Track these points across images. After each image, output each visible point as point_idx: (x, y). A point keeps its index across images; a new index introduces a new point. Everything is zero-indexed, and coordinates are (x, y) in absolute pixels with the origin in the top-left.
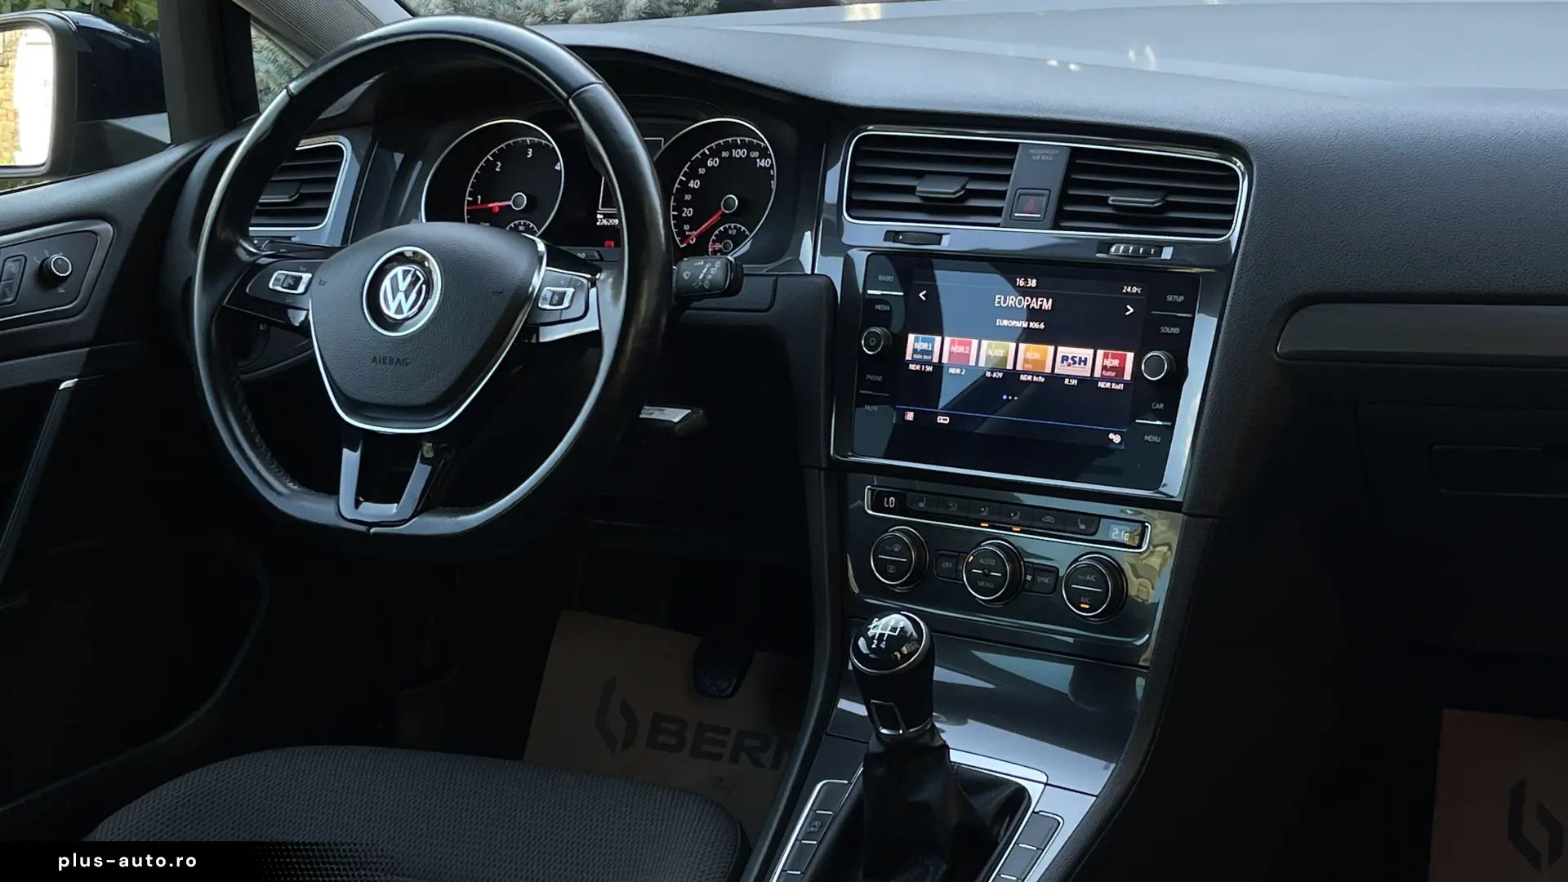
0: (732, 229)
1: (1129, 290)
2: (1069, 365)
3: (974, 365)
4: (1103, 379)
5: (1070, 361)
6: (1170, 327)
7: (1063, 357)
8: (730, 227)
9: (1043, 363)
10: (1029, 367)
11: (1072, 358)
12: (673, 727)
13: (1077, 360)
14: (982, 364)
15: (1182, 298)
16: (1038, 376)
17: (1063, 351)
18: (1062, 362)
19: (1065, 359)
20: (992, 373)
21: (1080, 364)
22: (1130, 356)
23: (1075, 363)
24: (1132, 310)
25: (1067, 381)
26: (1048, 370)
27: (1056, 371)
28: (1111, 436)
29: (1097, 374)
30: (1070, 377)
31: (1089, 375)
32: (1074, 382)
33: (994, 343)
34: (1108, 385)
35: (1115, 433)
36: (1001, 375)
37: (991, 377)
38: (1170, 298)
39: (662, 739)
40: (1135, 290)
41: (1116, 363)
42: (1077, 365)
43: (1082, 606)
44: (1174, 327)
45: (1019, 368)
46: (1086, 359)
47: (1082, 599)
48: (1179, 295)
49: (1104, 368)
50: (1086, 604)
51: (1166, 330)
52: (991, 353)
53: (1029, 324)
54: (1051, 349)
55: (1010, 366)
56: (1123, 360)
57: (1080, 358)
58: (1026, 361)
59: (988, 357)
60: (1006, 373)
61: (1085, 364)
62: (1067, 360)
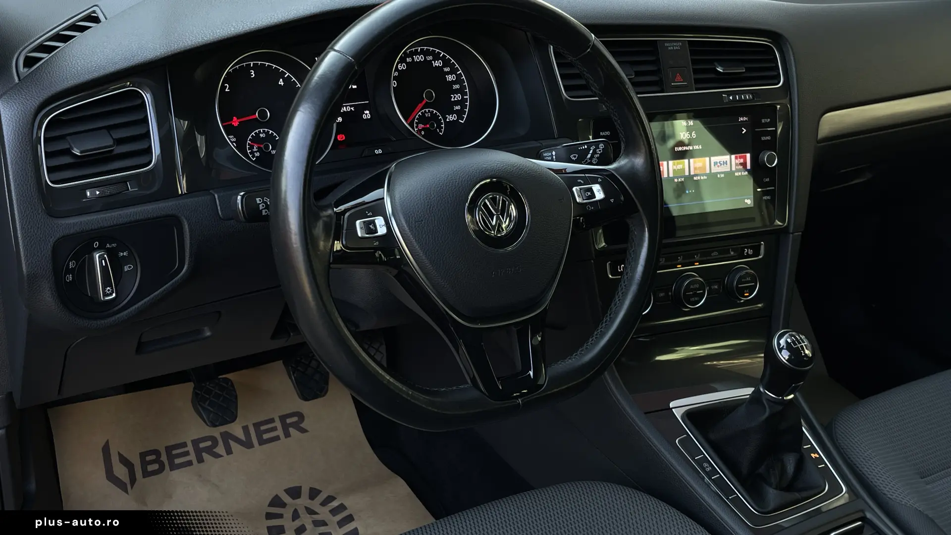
0: (427, 113)
1: (742, 120)
2: (718, 166)
3: (667, 176)
4: (737, 171)
5: (719, 164)
6: (766, 136)
7: (714, 162)
8: (425, 111)
9: (705, 168)
10: (698, 172)
11: (719, 162)
12: (153, 457)
13: (722, 163)
14: (671, 175)
15: (769, 120)
16: (703, 176)
17: (714, 159)
18: (715, 166)
19: (715, 163)
20: (678, 179)
21: (724, 165)
22: (748, 155)
23: (721, 164)
24: (745, 130)
25: (719, 176)
26: (708, 171)
27: (712, 172)
28: (746, 201)
29: (734, 169)
30: (720, 173)
31: (729, 170)
32: (722, 176)
33: (676, 161)
34: (740, 174)
35: (748, 199)
36: (683, 179)
37: (678, 182)
38: (763, 121)
39: (150, 468)
40: (745, 119)
41: (742, 161)
42: (722, 166)
43: (746, 295)
44: (768, 136)
45: (692, 173)
46: (726, 161)
47: (745, 291)
48: (767, 119)
49: (736, 164)
50: (747, 293)
51: (763, 138)
52: (675, 167)
53: (693, 148)
54: (707, 159)
55: (687, 173)
56: (745, 158)
57: (724, 162)
58: (695, 169)
59: (674, 170)
60: (685, 177)
61: (726, 164)
62: (717, 164)
